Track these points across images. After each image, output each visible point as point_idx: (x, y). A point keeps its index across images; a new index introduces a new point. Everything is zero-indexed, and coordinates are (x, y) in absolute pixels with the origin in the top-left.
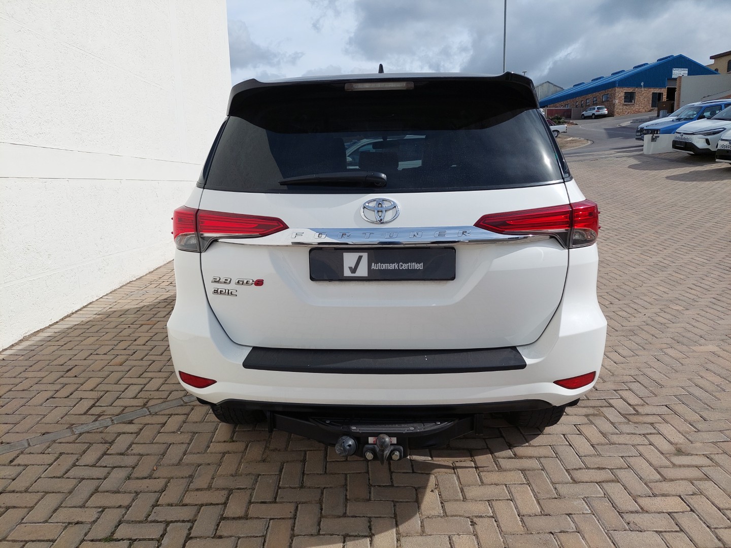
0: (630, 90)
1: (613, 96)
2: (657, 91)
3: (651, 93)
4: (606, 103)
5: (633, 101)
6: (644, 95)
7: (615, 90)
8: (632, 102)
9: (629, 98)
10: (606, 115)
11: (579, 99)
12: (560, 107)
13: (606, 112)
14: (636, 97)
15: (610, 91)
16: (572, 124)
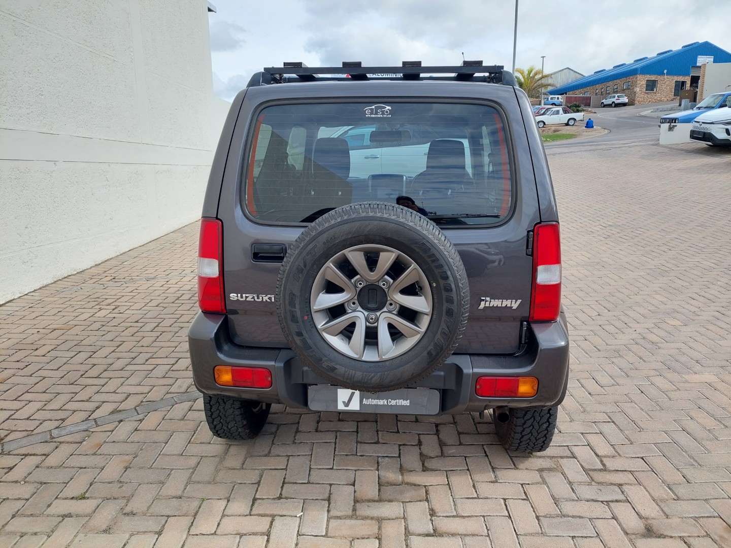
0: (653, 78)
1: (634, 84)
2: (681, 79)
3: (674, 81)
4: (627, 91)
5: (655, 90)
6: (667, 83)
7: (637, 78)
8: (653, 91)
9: (651, 86)
10: (627, 103)
11: (599, 87)
12: (579, 94)
13: (627, 101)
14: (658, 86)
15: (631, 79)
16: (591, 112)
